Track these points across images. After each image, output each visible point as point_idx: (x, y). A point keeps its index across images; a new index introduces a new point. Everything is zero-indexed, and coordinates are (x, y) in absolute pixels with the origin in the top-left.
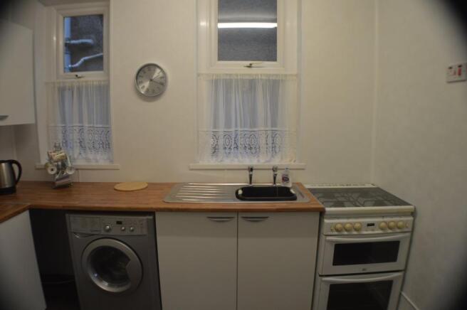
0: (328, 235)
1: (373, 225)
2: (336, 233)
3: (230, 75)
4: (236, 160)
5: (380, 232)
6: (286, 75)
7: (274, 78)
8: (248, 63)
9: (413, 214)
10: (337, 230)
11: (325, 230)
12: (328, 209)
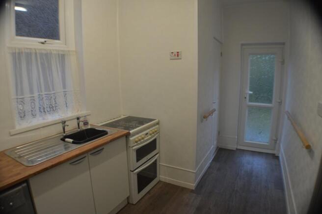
0: (133, 147)
1: (147, 134)
2: (136, 144)
3: (30, 49)
4: (41, 118)
5: (150, 136)
6: (69, 51)
7: (62, 53)
8: (43, 40)
9: (158, 123)
10: (136, 142)
11: (131, 144)
12: (131, 132)
